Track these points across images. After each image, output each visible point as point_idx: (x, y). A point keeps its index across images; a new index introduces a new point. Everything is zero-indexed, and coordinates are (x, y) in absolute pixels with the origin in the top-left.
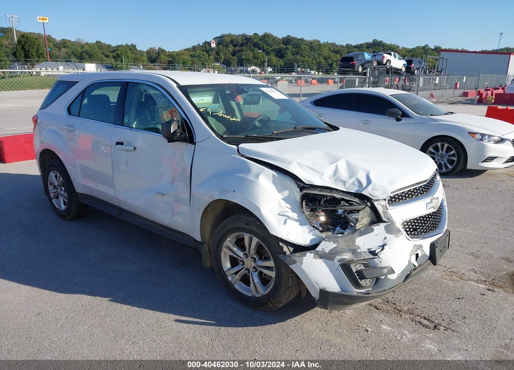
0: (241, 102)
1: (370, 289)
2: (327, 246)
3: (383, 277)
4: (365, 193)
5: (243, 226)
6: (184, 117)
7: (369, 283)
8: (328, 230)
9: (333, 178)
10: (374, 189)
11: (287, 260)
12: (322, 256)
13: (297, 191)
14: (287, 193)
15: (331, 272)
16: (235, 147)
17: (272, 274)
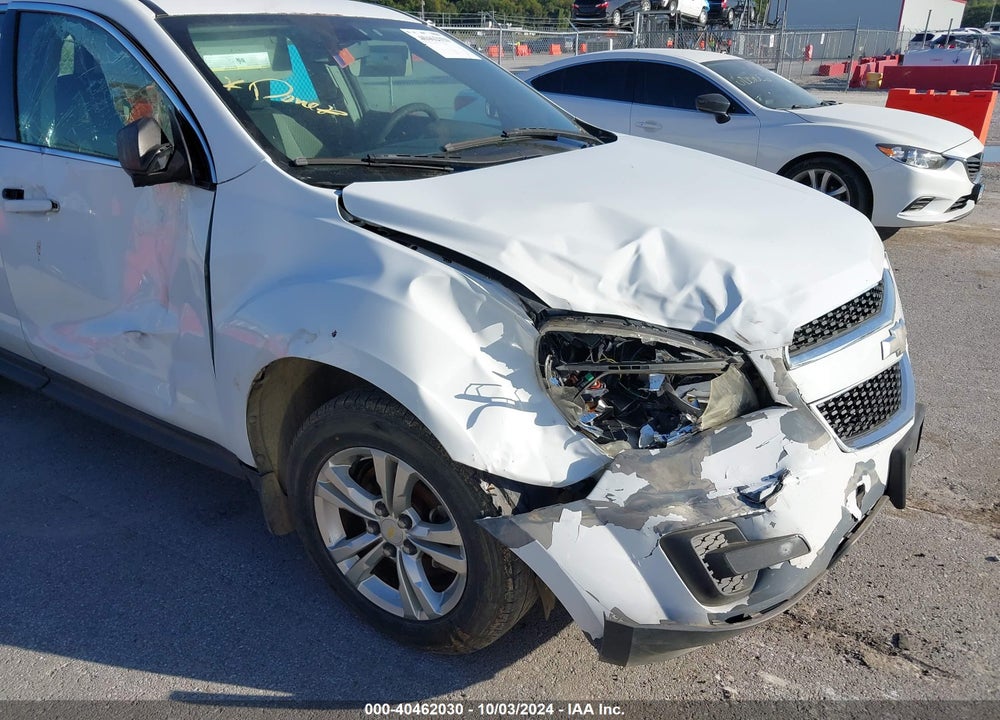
0: (355, 69)
1: (744, 602)
2: (618, 487)
3: (778, 566)
4: (722, 332)
5: (368, 430)
6: (179, 107)
7: (741, 585)
8: (620, 436)
9: (627, 289)
10: (750, 319)
11: (503, 535)
12: (608, 517)
13: (525, 327)
14: (496, 332)
15: (634, 561)
16: (331, 193)
17: (459, 565)
